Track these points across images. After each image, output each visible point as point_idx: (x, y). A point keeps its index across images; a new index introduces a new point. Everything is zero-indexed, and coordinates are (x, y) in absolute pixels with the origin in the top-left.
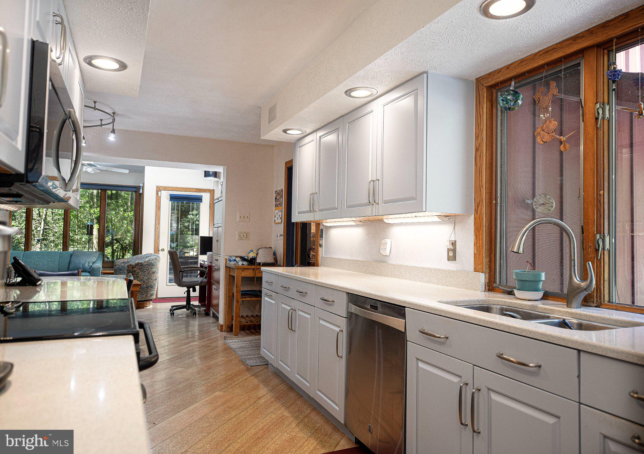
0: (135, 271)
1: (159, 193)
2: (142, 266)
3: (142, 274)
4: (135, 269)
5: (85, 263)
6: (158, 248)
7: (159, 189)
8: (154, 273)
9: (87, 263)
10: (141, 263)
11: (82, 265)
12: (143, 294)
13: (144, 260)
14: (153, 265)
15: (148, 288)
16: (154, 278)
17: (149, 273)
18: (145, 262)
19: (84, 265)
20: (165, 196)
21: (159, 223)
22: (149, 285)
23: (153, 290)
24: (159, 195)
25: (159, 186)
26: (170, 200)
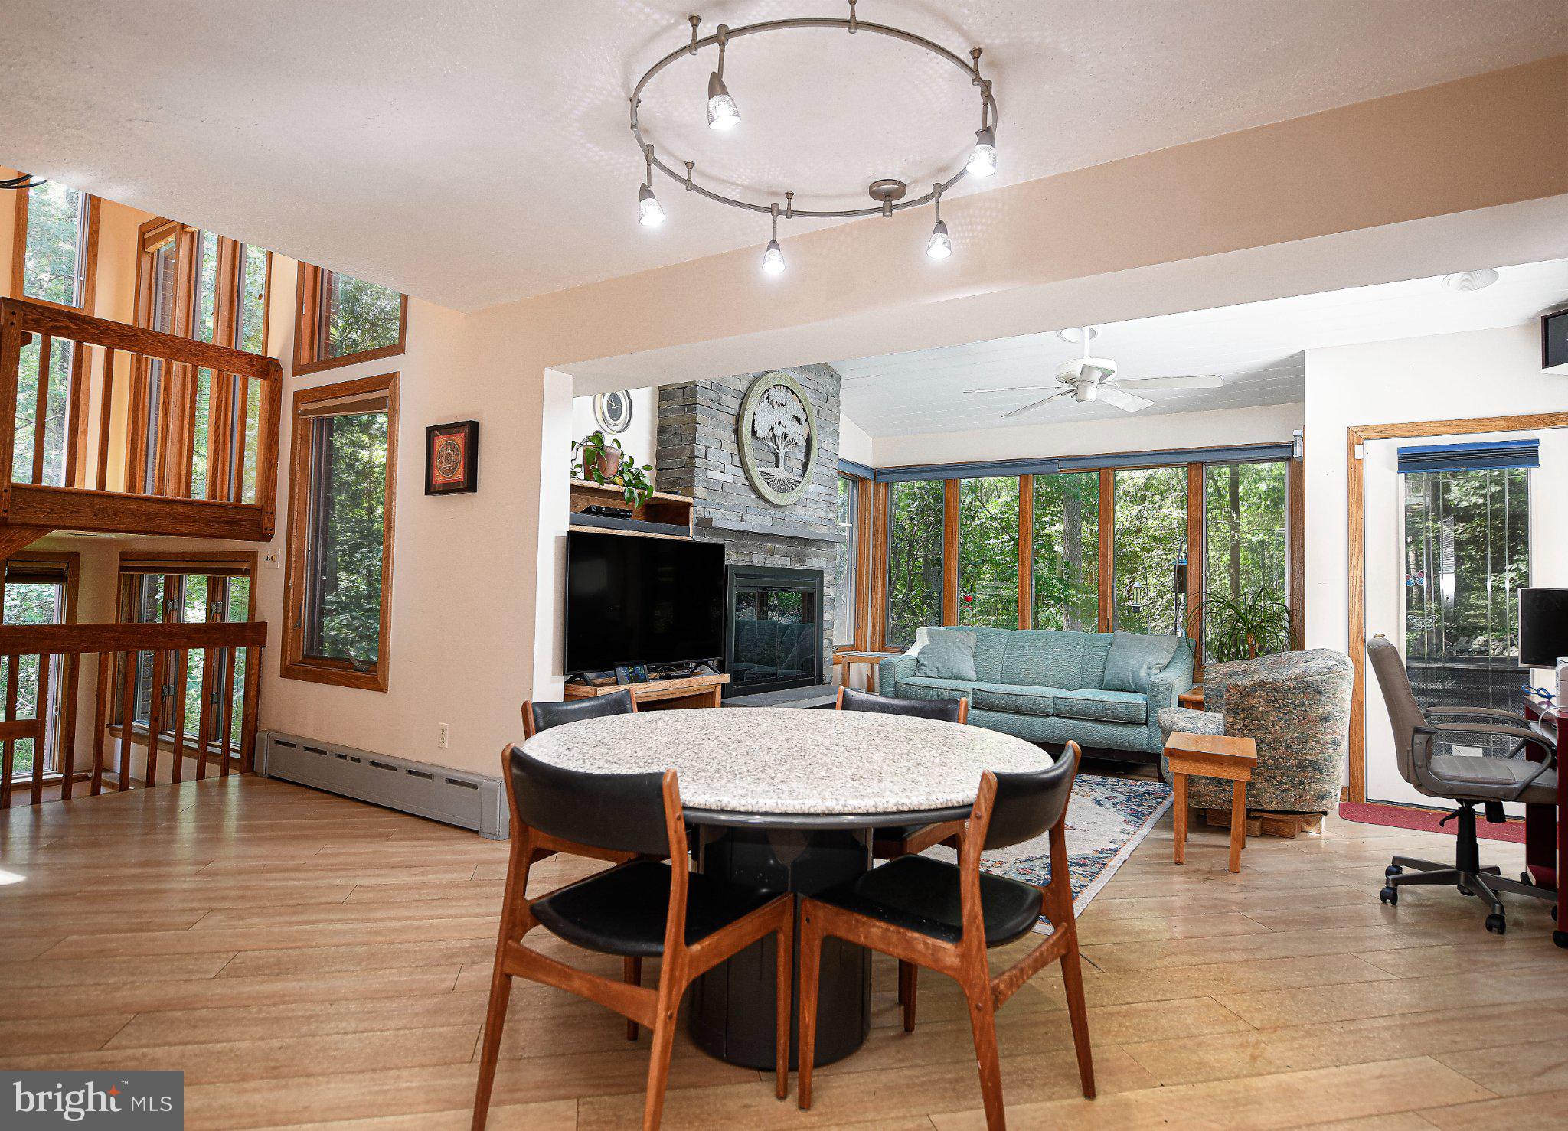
0: (1253, 708)
1: (1358, 449)
2: (1276, 691)
3: (1280, 719)
4: (1253, 701)
5: (1140, 667)
6: (1360, 632)
7: (1357, 437)
8: (1327, 720)
9: (1145, 667)
10: (1274, 682)
11: (1133, 672)
12: (1287, 790)
13: (1285, 673)
14: (1321, 693)
15: (1304, 769)
16: (1328, 739)
17: (1304, 719)
18: (1290, 679)
19: (1136, 672)
20: (1380, 458)
21: (1362, 550)
22: (1310, 762)
23: (1324, 781)
24: (1359, 455)
25: (1357, 428)
26: (1400, 470)
